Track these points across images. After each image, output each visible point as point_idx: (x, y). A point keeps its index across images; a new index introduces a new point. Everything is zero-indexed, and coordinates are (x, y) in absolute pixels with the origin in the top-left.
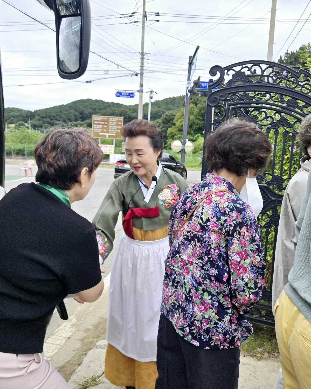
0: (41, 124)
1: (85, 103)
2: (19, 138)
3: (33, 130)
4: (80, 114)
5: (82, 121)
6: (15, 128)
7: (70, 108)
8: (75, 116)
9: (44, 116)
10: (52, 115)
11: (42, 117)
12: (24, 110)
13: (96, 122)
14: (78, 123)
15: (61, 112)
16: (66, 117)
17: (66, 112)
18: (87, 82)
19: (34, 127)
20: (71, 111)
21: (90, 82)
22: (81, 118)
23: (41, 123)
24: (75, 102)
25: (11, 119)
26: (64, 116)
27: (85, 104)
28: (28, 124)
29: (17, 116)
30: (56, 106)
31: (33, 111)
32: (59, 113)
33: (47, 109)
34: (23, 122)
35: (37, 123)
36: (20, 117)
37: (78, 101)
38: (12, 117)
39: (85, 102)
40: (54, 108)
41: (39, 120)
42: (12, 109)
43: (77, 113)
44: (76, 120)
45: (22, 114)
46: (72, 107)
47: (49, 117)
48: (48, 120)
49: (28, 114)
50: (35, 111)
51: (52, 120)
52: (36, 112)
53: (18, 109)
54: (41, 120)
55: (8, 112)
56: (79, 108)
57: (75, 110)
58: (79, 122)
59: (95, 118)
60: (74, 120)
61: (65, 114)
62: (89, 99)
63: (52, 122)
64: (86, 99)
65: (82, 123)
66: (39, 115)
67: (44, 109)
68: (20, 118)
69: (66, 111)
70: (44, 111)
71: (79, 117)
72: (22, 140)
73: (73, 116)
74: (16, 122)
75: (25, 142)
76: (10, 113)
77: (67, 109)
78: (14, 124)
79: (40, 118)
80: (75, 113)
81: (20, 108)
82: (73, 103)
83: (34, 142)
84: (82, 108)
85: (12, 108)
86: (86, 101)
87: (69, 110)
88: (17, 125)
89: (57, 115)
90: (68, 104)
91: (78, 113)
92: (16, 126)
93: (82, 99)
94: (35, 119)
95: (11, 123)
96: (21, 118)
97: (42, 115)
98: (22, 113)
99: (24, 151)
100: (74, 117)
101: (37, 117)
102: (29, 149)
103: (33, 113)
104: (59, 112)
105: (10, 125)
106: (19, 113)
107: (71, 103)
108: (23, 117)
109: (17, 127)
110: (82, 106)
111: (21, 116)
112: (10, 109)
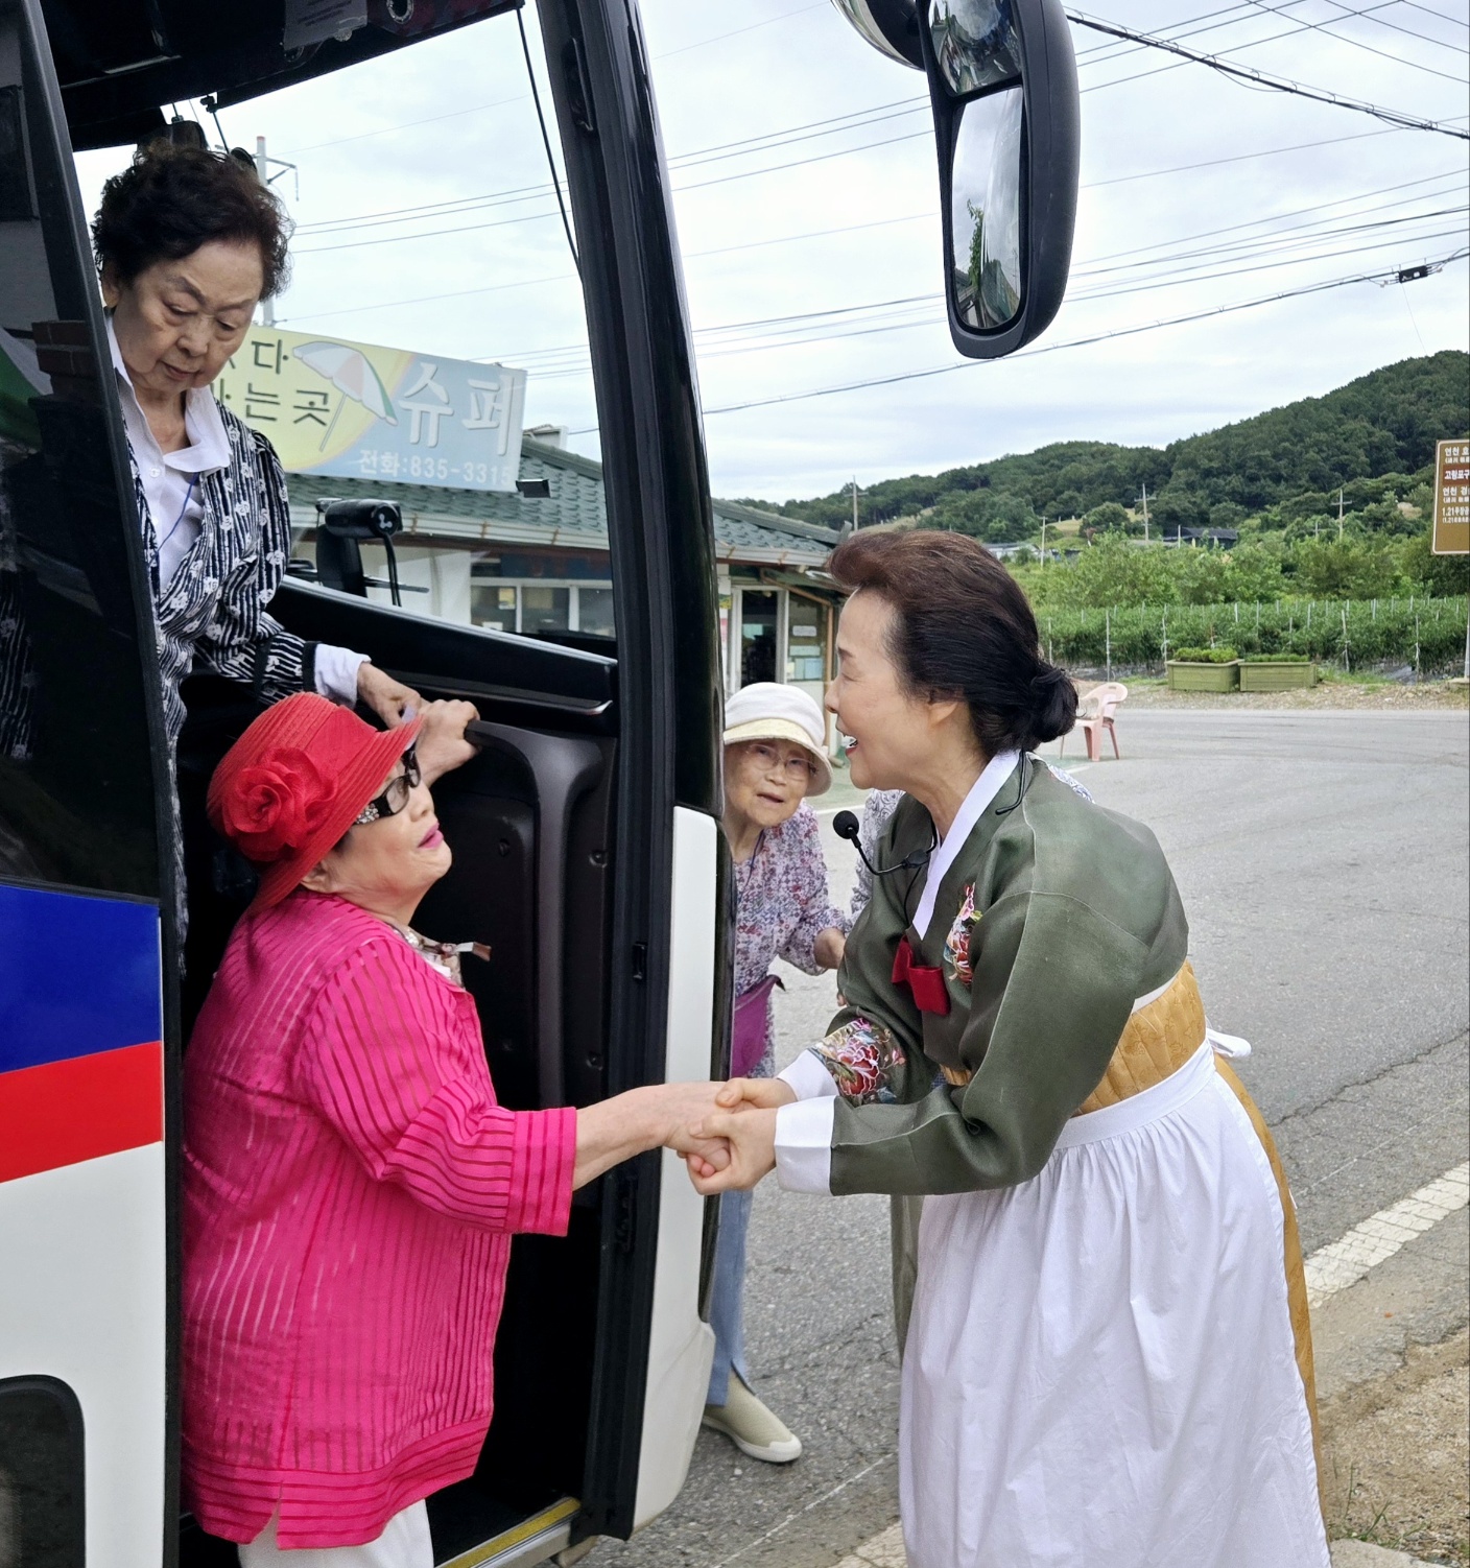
0: (1199, 506)
1: (1427, 379)
2: (1088, 582)
3: (1160, 542)
4: (1399, 438)
5: (1410, 471)
6: (1082, 535)
7: (1345, 411)
8: (1373, 449)
9: (1215, 464)
10: (1252, 458)
11: (1208, 473)
12: (1122, 449)
13: (1454, 475)
14: (1387, 481)
15: (1300, 437)
16: (1325, 460)
17: (1323, 436)
18: (1406, 275)
19: (1169, 523)
20: (1351, 425)
21: (1423, 271)
22: (1401, 453)
23: (1199, 501)
24: (1373, 377)
25: (1066, 495)
26: (1312, 454)
27: (1426, 383)
28: (1139, 510)
29: (1090, 481)
30: (1275, 411)
31: (1163, 447)
32: (1287, 444)
33: (1228, 428)
34: (1118, 506)
35: (1179, 502)
36: (1103, 484)
37: (1390, 368)
38: (1069, 489)
39: (1427, 373)
40: (1263, 419)
41: (1191, 487)
42: (1070, 452)
43: (1380, 434)
44: (1377, 467)
45: (1111, 467)
46: (1359, 406)
47: (1240, 467)
48: (1235, 481)
49: (1142, 464)
50: (1170, 447)
51: (1253, 479)
52: (1176, 449)
53: (1094, 449)
54: (1202, 487)
55: (1052, 465)
56: (1393, 408)
57: (1374, 421)
58: (1393, 475)
59: (1448, 451)
60: (1369, 470)
61: (1317, 443)
62: (1447, 354)
63: (1254, 488)
64: (1431, 354)
65: (1407, 479)
66: (1190, 464)
67: (1217, 434)
68: (1101, 490)
69: (1322, 427)
70: (1218, 442)
71: (1391, 453)
72: (1102, 587)
73: (1361, 452)
74: (1086, 510)
75: (1118, 598)
76: (1060, 468)
77: (1329, 417)
78: (1079, 516)
79: (1195, 478)
80: (1370, 434)
81: (1104, 440)
82: (1359, 383)
83: (1156, 596)
84: (1411, 404)
85: (1070, 445)
86: (1430, 367)
87: (1340, 422)
88: (1091, 519)
89: (1276, 456)
90: (1335, 392)
91: (1385, 433)
92: (1086, 525)
93: (1411, 360)
94: (1173, 482)
95: (1066, 516)
96: (1110, 489)
97: (1205, 464)
98: (1113, 462)
99: (1102, 641)
100: (1368, 454)
101: (1181, 476)
102: (1125, 632)
103: (1163, 458)
104: (1288, 440)
105: (1061, 526)
106: (1098, 466)
107: (1351, 384)
108: (1120, 482)
109: (1087, 531)
110: (1412, 396)
111: (1108, 477)
112: (1061, 451)
